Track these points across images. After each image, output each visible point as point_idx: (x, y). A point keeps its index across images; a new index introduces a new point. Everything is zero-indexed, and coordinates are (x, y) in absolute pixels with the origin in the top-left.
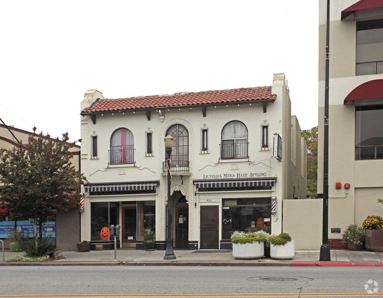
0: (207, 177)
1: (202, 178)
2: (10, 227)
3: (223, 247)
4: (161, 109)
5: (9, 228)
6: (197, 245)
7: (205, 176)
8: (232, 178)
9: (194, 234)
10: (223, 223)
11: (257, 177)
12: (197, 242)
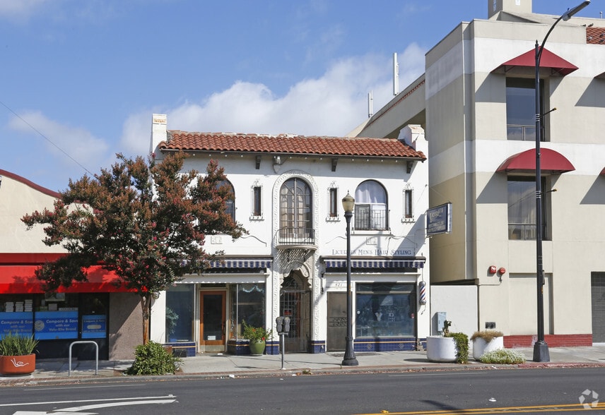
0: (337, 252)
1: (330, 254)
2: (22, 322)
3: (358, 348)
4: (280, 155)
5: (20, 324)
6: (324, 346)
7: (335, 252)
8: (369, 255)
9: (320, 332)
10: (357, 316)
11: (400, 255)
12: (324, 342)
